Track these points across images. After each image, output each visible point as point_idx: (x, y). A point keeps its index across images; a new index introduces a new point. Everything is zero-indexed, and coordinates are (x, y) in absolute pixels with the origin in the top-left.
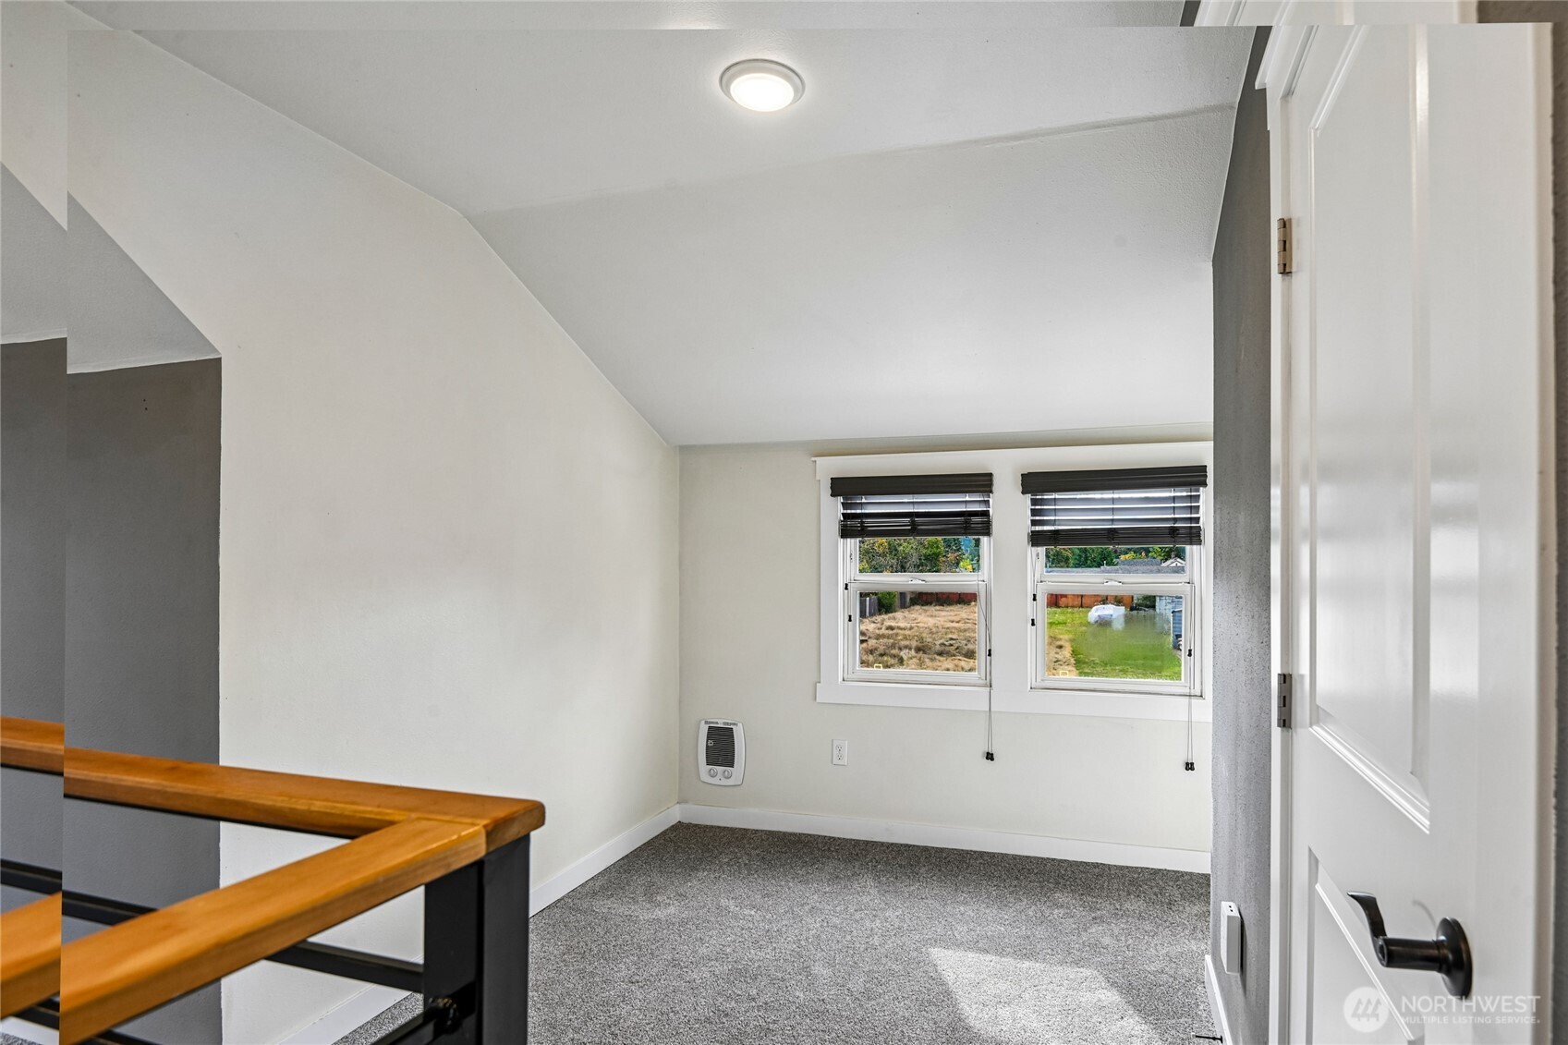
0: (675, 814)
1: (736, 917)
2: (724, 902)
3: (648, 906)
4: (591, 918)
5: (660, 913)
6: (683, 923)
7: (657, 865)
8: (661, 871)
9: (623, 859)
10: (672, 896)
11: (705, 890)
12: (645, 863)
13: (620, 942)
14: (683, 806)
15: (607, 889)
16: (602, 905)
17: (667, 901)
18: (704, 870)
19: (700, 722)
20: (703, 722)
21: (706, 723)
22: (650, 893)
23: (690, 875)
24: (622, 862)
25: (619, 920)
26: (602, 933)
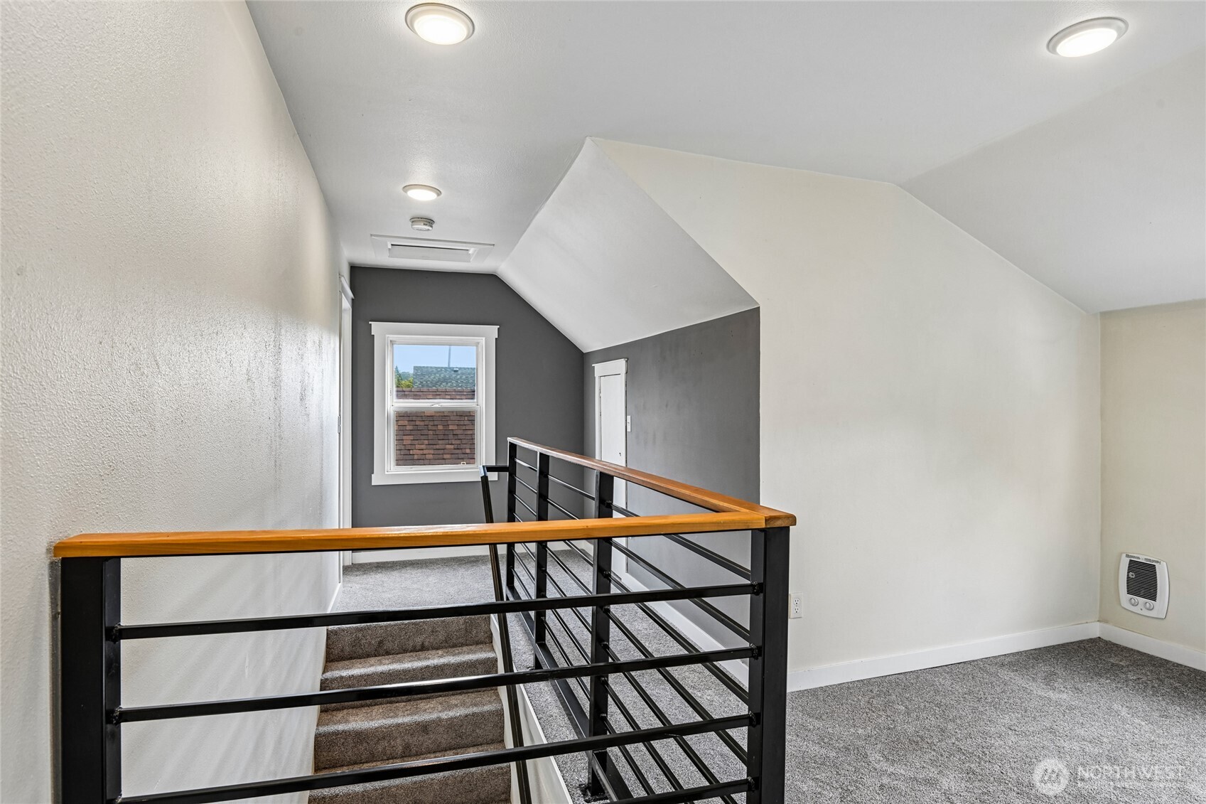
0: (1094, 630)
1: (1124, 721)
2: (1115, 706)
3: (1044, 687)
4: (994, 679)
5: (1053, 695)
6: (1071, 708)
7: (1064, 662)
8: (1066, 667)
9: (1035, 649)
10: (1068, 687)
11: (1102, 693)
12: (1054, 658)
13: (1011, 701)
14: (1105, 625)
15: (1014, 666)
16: (1005, 674)
17: (1063, 689)
18: (1107, 678)
19: (1121, 554)
20: (1124, 555)
21: (1127, 556)
22: (1049, 679)
23: (1092, 678)
24: (1033, 652)
25: (1016, 688)
26: (999, 691)
